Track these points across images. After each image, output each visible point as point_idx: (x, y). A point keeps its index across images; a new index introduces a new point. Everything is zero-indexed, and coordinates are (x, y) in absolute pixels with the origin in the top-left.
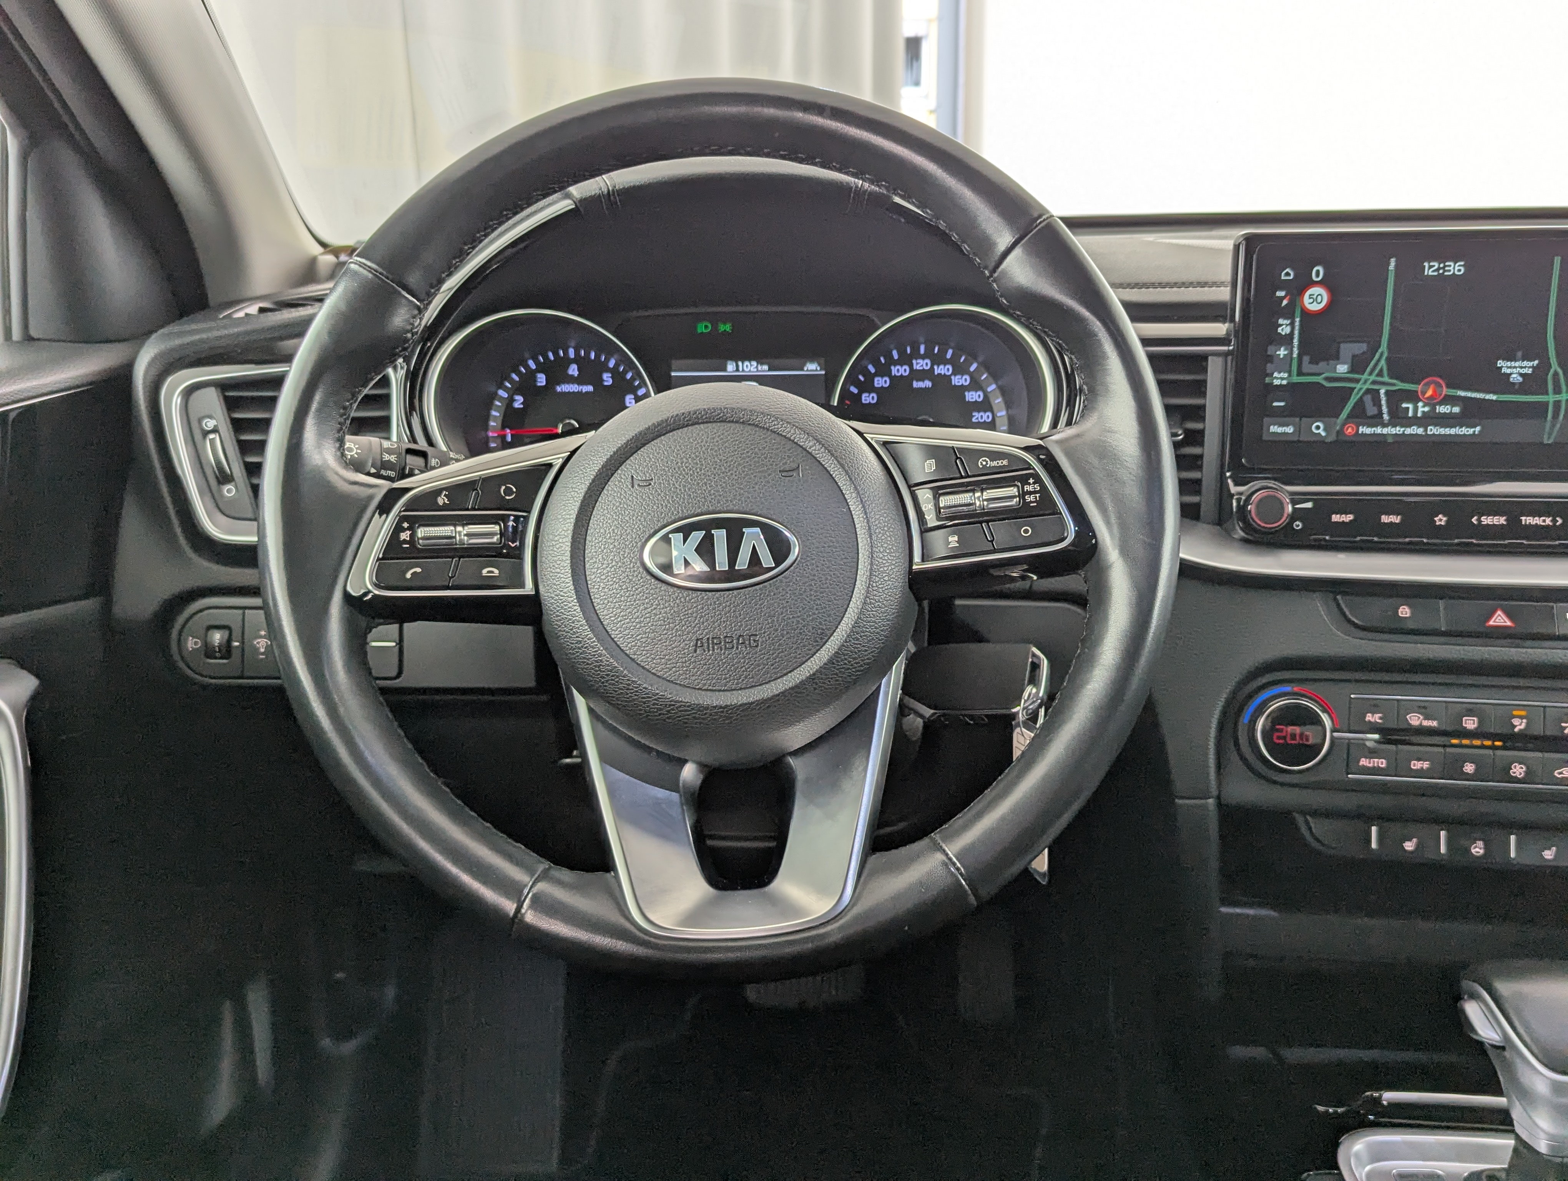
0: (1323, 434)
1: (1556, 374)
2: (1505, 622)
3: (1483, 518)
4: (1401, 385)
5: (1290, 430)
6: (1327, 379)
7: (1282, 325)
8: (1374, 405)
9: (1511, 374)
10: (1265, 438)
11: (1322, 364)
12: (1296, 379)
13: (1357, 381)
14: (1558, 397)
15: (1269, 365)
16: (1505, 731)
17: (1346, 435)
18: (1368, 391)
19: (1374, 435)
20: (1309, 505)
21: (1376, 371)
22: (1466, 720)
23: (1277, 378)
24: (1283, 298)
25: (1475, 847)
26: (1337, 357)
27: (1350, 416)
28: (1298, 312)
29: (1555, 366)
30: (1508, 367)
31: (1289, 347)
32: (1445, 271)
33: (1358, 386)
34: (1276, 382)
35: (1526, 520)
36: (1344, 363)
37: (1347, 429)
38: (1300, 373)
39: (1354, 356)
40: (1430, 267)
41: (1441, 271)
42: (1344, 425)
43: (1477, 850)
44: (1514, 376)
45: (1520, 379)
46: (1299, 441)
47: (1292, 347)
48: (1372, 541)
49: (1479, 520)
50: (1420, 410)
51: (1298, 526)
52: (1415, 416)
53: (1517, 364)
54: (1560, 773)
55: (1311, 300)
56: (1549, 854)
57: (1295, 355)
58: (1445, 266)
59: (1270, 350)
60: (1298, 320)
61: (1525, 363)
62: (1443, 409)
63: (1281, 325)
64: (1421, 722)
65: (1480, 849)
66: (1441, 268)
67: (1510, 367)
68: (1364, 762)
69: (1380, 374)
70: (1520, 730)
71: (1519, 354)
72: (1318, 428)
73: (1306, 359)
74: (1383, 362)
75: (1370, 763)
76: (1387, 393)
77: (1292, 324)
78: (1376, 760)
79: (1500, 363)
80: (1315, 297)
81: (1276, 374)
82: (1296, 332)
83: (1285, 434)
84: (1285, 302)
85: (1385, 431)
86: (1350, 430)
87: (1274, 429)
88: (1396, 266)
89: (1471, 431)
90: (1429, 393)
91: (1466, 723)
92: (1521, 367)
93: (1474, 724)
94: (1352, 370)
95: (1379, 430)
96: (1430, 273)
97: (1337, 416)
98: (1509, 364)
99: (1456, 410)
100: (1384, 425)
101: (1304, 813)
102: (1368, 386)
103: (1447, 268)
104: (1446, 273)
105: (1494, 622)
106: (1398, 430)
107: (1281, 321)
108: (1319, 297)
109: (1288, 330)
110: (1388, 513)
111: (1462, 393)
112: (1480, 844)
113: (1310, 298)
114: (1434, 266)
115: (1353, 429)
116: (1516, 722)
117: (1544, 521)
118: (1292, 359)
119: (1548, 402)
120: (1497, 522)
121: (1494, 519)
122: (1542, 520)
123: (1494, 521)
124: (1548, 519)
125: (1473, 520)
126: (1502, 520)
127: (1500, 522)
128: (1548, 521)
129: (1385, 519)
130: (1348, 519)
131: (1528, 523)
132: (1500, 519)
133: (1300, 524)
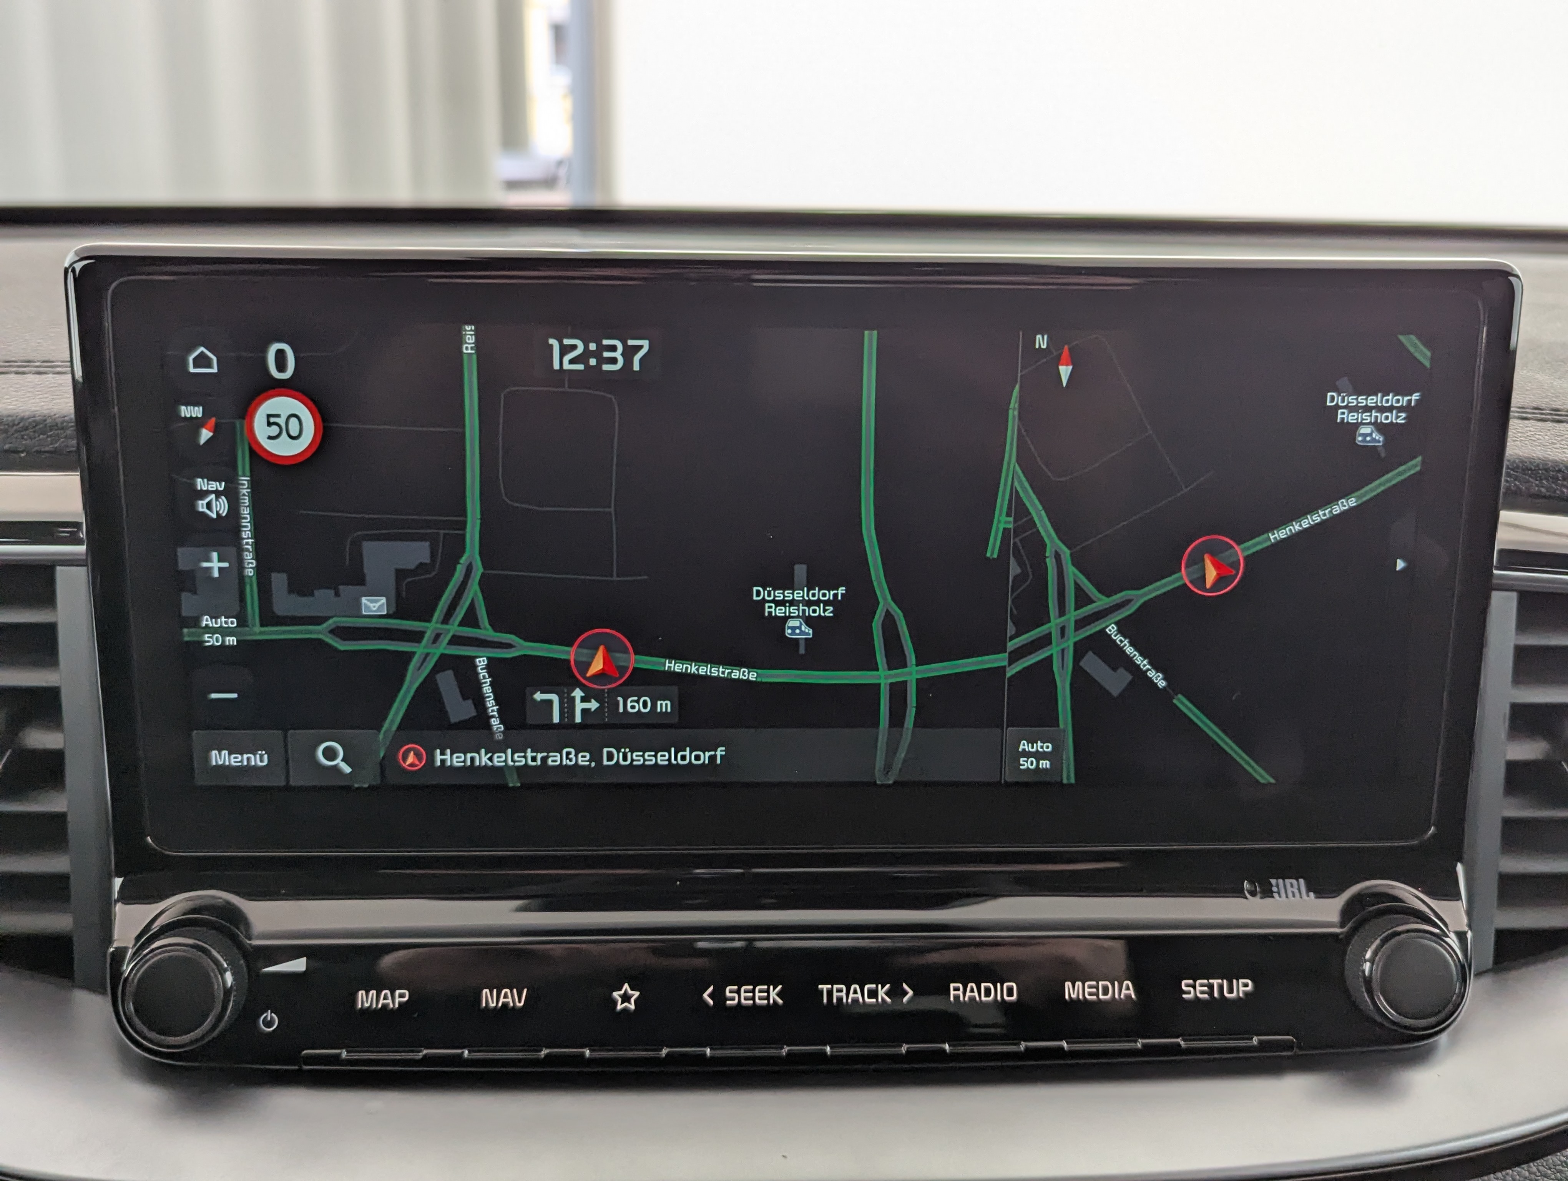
0: (347, 769)
1: (889, 620)
3: (729, 991)
4: (524, 648)
5: (259, 760)
6: (337, 632)
7: (208, 492)
8: (465, 698)
9: (785, 619)
10: (201, 780)
11: (323, 595)
12: (258, 632)
13: (416, 637)
14: (897, 676)
15: (185, 596)
17: (404, 771)
18: (445, 661)
19: (472, 769)
20: (299, 965)
21: (460, 613)
23: (208, 629)
24: (196, 424)
26: (357, 578)
27: (407, 723)
28: (243, 462)
29: (885, 601)
30: (778, 603)
31: (233, 550)
32: (602, 361)
33: (419, 650)
34: (211, 640)
35: (830, 993)
36: (374, 593)
37: (405, 758)
38: (269, 618)
39: (401, 574)
40: (565, 350)
41: (593, 362)
42: (396, 743)
44: (791, 623)
45: (809, 631)
46: (288, 788)
47: (240, 550)
48: (457, 1060)
49: (719, 995)
50: (579, 706)
51: (268, 1024)
52: (567, 724)
53: (798, 595)
55: (274, 430)
57: (250, 572)
58: (601, 348)
59: (184, 556)
60: (244, 481)
61: (817, 594)
62: (635, 705)
63: (204, 494)
66: (593, 354)
67: (782, 603)
69: (470, 619)
71: (800, 571)
72: (330, 754)
73: (279, 580)
74: (474, 590)
76: (491, 667)
77: (231, 494)
79: (759, 593)
80: (281, 421)
81: (206, 621)
82: (246, 512)
83: (249, 770)
84: (205, 435)
85: (499, 760)
86: (411, 759)
87: (220, 758)
88: (478, 345)
89: (705, 757)
90: (597, 665)
92: (809, 603)
94: (400, 610)
95: (482, 759)
96: (567, 366)
97: (376, 723)
98: (779, 595)
99: (664, 706)
100: (494, 748)
102: (443, 648)
103: (606, 354)
104: (606, 367)
106: (527, 758)
107: (201, 484)
108: (293, 421)
109: (221, 506)
110: (498, 983)
111: (677, 667)
113: (269, 424)
114: (574, 347)
115: (418, 755)
117: (873, 994)
118: (241, 578)
119: (878, 685)
120: (761, 998)
121: (753, 991)
122: (869, 991)
123: (753, 998)
124: (882, 988)
125: (705, 996)
126: (773, 994)
127: (768, 998)
128: (881, 993)
129: (489, 999)
130: (397, 1000)
131: (835, 1000)
132: (768, 991)
133: (271, 1017)
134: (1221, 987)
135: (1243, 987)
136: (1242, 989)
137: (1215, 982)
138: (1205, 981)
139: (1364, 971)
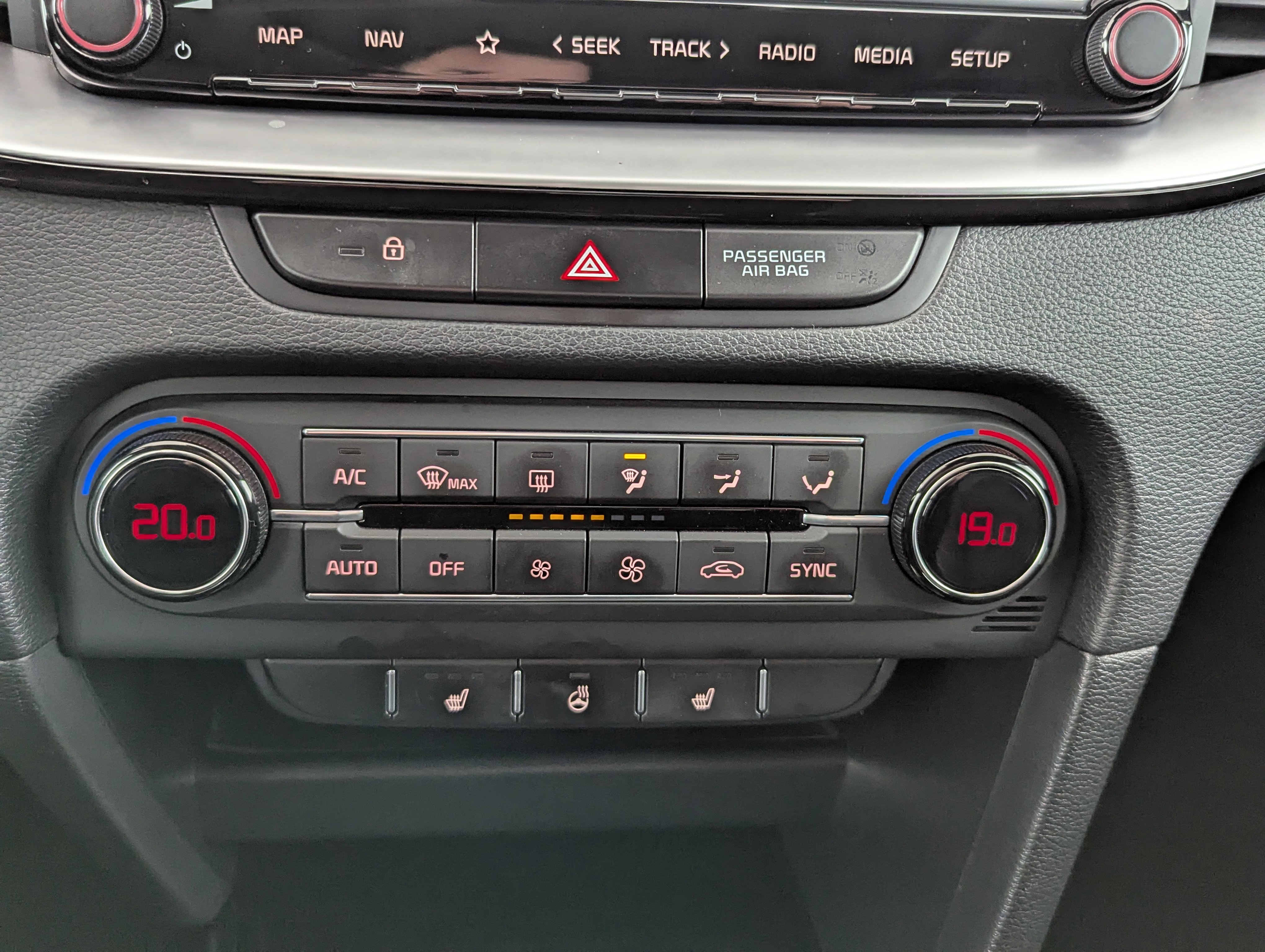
2: (601, 271)
3: (575, 41)
16: (610, 493)
20: (205, 5)
22: (534, 475)
25: (574, 699)
35: (660, 47)
43: (578, 701)
49: (566, 45)
51: (183, 52)
54: (707, 572)
56: (702, 702)
64: (446, 482)
65: (584, 700)
68: (334, 567)
70: (635, 490)
75: (346, 570)
78: (359, 563)
91: (534, 482)
93: (549, 482)
101: (261, 657)
105: (579, 271)
110: (378, 28)
112: (583, 690)
116: (629, 475)
117: (695, 49)
120: (601, 49)
121: (595, 43)
122: (692, 46)
123: (595, 49)
124: (704, 44)
125: (555, 45)
126: (612, 46)
127: (607, 49)
128: (702, 49)
129: (371, 39)
130: (293, 37)
131: (663, 54)
132: (608, 43)
133: (185, 47)
134: (983, 57)
135: (1002, 58)
136: (1000, 61)
137: (979, 54)
138: (971, 53)
139: (1103, 49)
